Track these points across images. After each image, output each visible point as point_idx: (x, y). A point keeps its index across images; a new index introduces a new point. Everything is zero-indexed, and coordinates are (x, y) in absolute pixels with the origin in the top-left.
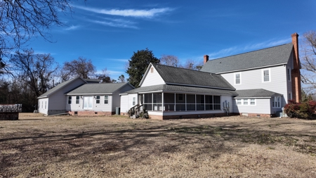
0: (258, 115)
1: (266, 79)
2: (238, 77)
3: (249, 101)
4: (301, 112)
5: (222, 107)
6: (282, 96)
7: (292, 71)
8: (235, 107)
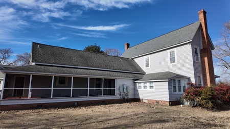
0: (158, 102)
1: (173, 60)
2: (147, 61)
3: (148, 85)
4: (202, 99)
5: (117, 92)
6: (189, 79)
7: (201, 51)
8: (135, 91)
